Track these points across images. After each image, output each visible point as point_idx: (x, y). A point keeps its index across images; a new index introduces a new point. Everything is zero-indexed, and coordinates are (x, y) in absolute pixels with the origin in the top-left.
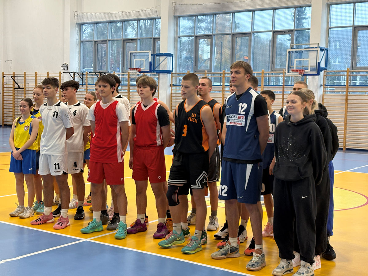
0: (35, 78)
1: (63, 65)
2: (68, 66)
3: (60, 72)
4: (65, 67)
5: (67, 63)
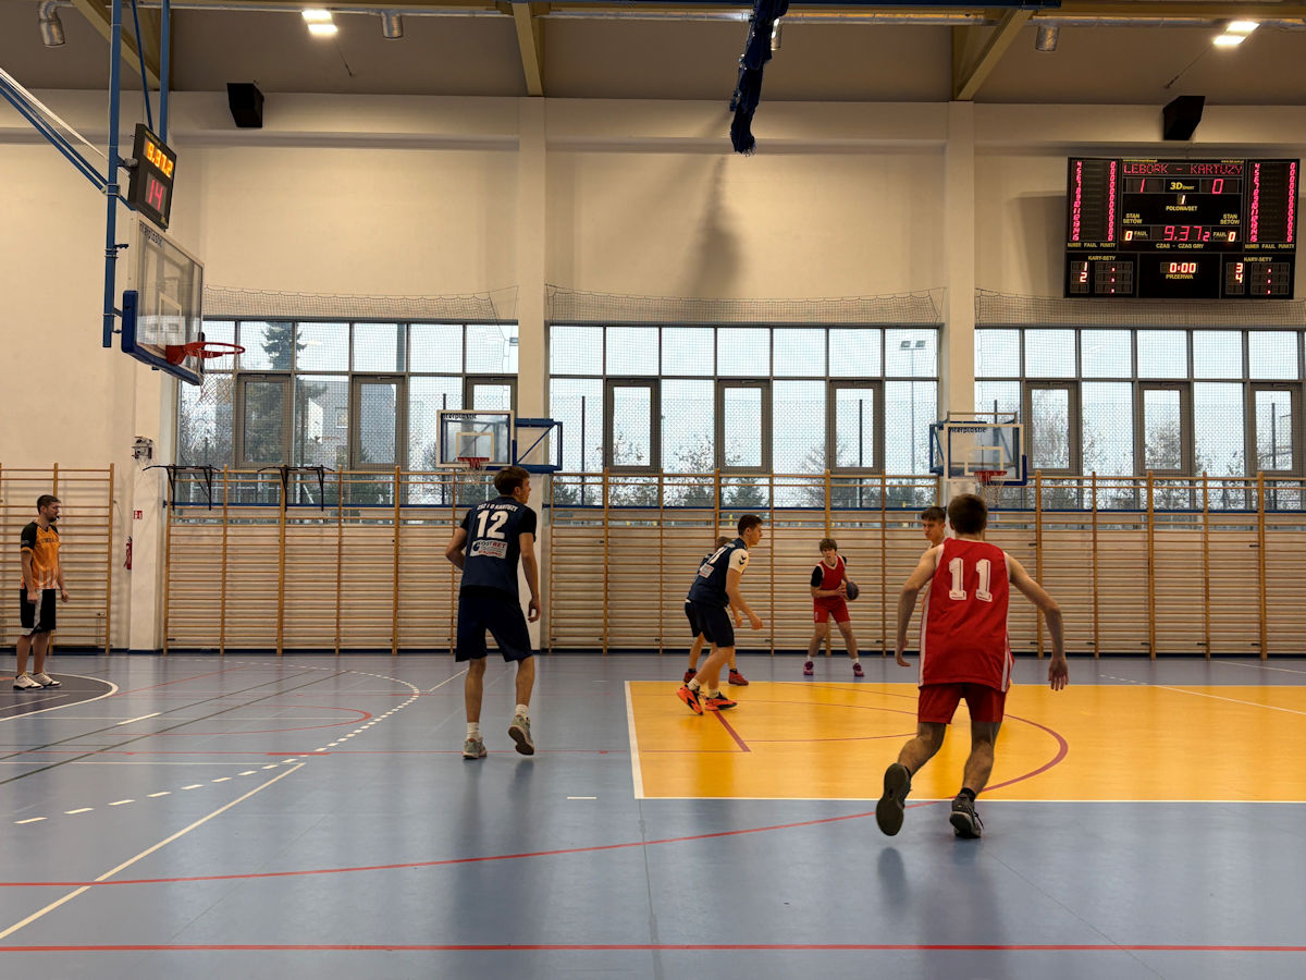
1: (139, 442)
2: (152, 446)
3: (112, 466)
4: (143, 449)
5: (147, 436)
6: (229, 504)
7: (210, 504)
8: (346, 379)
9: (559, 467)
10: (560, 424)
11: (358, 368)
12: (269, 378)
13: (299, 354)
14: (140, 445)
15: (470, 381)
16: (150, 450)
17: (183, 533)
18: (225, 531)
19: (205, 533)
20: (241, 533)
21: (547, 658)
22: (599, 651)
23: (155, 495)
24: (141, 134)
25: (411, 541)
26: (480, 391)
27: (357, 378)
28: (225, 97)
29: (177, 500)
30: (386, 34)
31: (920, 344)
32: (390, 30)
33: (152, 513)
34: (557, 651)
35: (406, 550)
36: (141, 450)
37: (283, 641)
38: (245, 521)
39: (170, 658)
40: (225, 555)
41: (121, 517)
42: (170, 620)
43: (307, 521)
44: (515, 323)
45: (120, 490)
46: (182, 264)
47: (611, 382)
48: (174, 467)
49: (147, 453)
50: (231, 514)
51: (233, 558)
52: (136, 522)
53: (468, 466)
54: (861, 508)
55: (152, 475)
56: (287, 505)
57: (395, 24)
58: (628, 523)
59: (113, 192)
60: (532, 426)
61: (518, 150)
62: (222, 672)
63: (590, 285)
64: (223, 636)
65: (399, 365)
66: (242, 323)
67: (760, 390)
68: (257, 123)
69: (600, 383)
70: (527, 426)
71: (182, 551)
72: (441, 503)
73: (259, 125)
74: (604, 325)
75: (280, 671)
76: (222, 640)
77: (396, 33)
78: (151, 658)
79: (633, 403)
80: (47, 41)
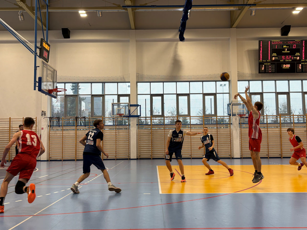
0: (9, 122)
1: (42, 112)
2: (46, 113)
3: (36, 117)
4: (43, 113)
5: (44, 110)
6: (64, 126)
7: (59, 126)
8: (90, 96)
9: (140, 116)
10: (140, 106)
11: (93, 94)
12: (72, 96)
13: (79, 90)
14: (43, 112)
15: (119, 96)
16: (45, 113)
17: (53, 133)
18: (63, 132)
19: (58, 133)
20: (66, 133)
21: (138, 161)
22: (151, 159)
23: (46, 124)
24: (42, 41)
25: (106, 134)
26: (121, 98)
27: (93, 96)
28: (61, 31)
29: (51, 125)
30: (98, 16)
31: (225, 85)
32: (99, 15)
33: (46, 128)
34: (140, 159)
35: (105, 136)
36: (43, 114)
37: (76, 158)
38: (67, 130)
39: (50, 162)
40: (63, 138)
41: (39, 130)
42: (50, 153)
43: (82, 129)
44: (129, 82)
45: (38, 123)
46: (52, 70)
47: (152, 96)
48: (51, 117)
49: (44, 114)
50: (64, 128)
51: (65, 138)
52: (42, 130)
53: (119, 116)
54: (212, 124)
55: (46, 119)
56: (77, 126)
57: (100, 13)
58: (157, 128)
59: (36, 54)
60: (134, 106)
61: (129, 42)
62: (62, 165)
63: (147, 73)
64: (62, 157)
65: (103, 93)
66: (66, 84)
67: (187, 97)
68: (69, 37)
69: (149, 95)
70: (132, 106)
71: (53, 137)
72: (113, 125)
73: (69, 38)
74: (150, 82)
75: (76, 165)
76: (62, 158)
77: (100, 16)
78: (46, 162)
79: (157, 101)
80: (20, 20)
